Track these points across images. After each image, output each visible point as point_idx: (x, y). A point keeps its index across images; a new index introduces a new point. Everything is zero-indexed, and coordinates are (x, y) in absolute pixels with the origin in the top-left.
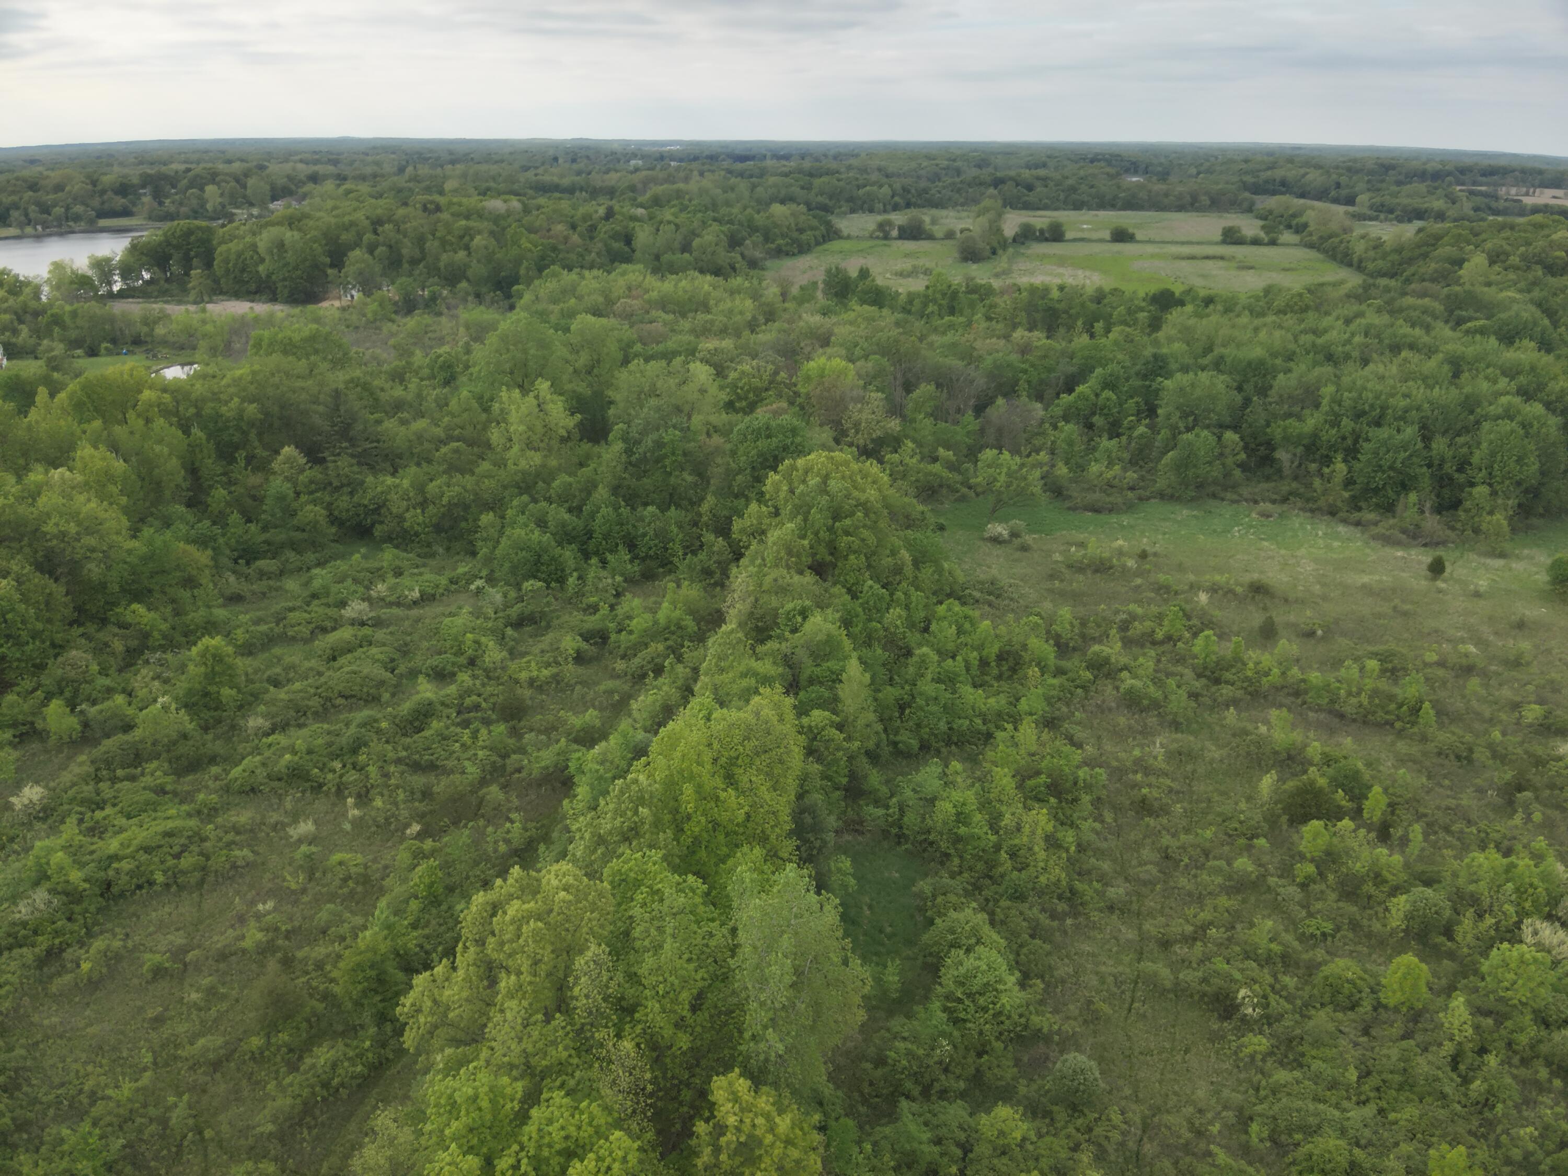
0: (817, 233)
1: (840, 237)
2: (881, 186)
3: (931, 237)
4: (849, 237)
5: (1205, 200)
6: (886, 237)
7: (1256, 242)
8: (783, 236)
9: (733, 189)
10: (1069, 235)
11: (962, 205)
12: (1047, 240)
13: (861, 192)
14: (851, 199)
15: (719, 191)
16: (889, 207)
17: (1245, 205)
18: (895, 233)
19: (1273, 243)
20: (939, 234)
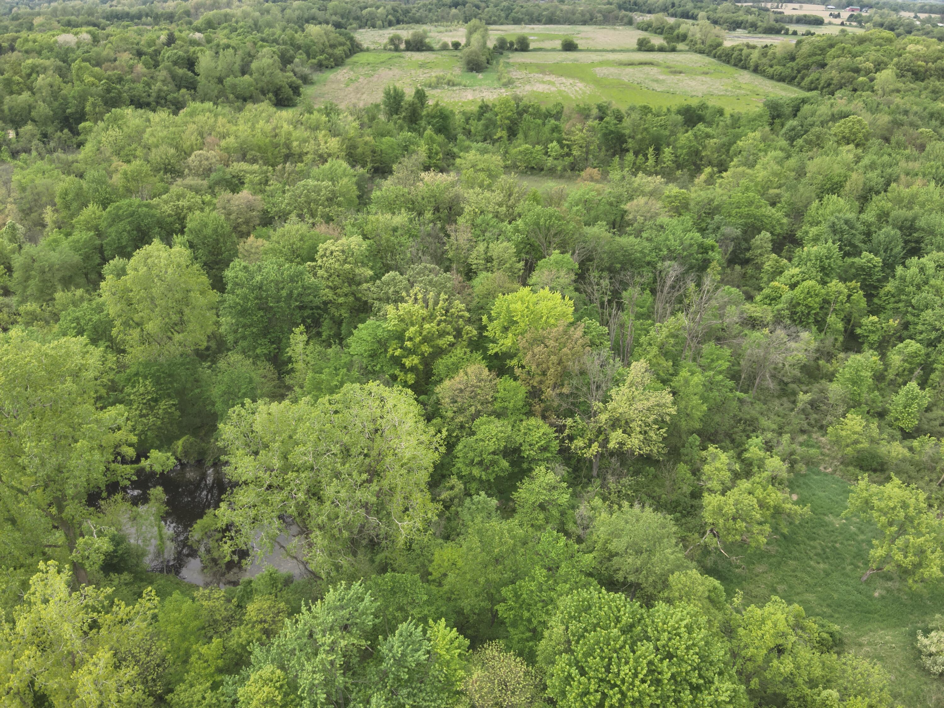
0: (345, 48)
1: (362, 50)
2: (378, 8)
3: (430, 49)
4: (368, 50)
5: (600, 16)
6: (397, 49)
7: (661, 49)
8: (323, 52)
9: (268, 12)
10: (531, 47)
11: (437, 21)
12: (516, 50)
13: (364, 12)
14: (357, 18)
15: (257, 14)
16: (386, 24)
17: (626, 20)
18: (403, 46)
19: (673, 50)
20: (436, 47)
